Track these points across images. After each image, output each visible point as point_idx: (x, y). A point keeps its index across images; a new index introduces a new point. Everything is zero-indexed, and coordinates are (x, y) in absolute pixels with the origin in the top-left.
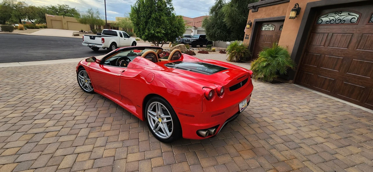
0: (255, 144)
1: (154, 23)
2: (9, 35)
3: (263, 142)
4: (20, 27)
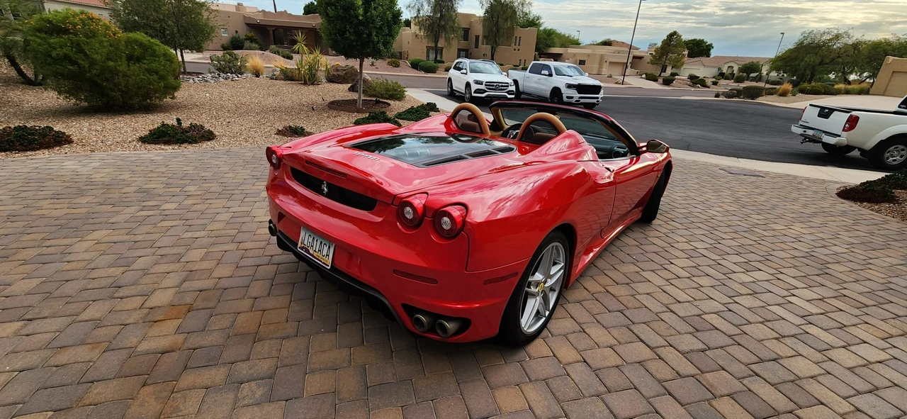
0: (264, 348)
2: (728, 104)
3: (264, 366)
4: (845, 89)
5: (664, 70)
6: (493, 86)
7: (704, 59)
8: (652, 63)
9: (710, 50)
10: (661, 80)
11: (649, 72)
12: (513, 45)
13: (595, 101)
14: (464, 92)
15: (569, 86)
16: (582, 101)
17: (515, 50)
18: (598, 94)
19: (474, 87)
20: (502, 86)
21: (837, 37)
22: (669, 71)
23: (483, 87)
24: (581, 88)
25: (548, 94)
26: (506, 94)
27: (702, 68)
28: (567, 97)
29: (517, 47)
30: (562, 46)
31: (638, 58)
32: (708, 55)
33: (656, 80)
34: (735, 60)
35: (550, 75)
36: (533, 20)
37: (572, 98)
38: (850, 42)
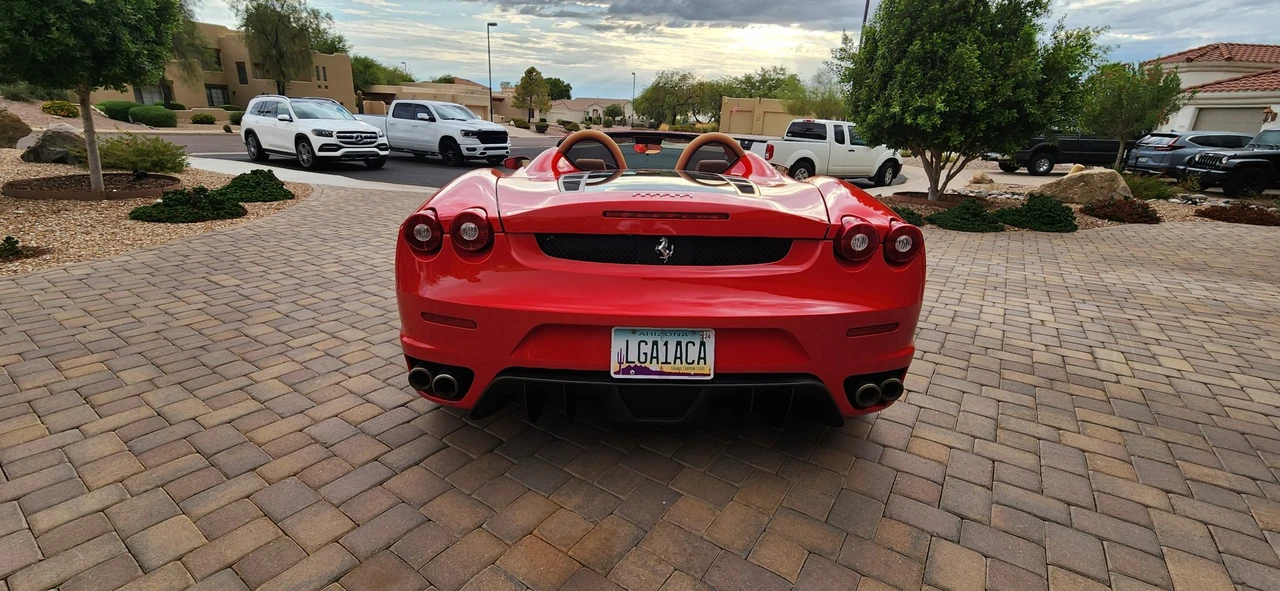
1: (913, 76)
5: (531, 115)
6: (352, 138)
7: (566, 101)
8: (515, 105)
9: (569, 91)
10: (533, 127)
11: (516, 118)
12: (315, 78)
13: (503, 152)
14: (294, 152)
15: (467, 134)
16: (489, 153)
17: (320, 87)
18: (505, 142)
19: (317, 142)
20: (366, 138)
21: (684, 77)
22: (537, 117)
23: (333, 140)
24: (485, 136)
25: (435, 147)
26: (376, 150)
27: (568, 112)
28: (467, 149)
29: (322, 82)
30: (390, 83)
31: (497, 101)
32: (569, 98)
33: (528, 128)
34: (597, 101)
35: (432, 119)
36: (333, 42)
37: (474, 149)
38: (695, 82)
